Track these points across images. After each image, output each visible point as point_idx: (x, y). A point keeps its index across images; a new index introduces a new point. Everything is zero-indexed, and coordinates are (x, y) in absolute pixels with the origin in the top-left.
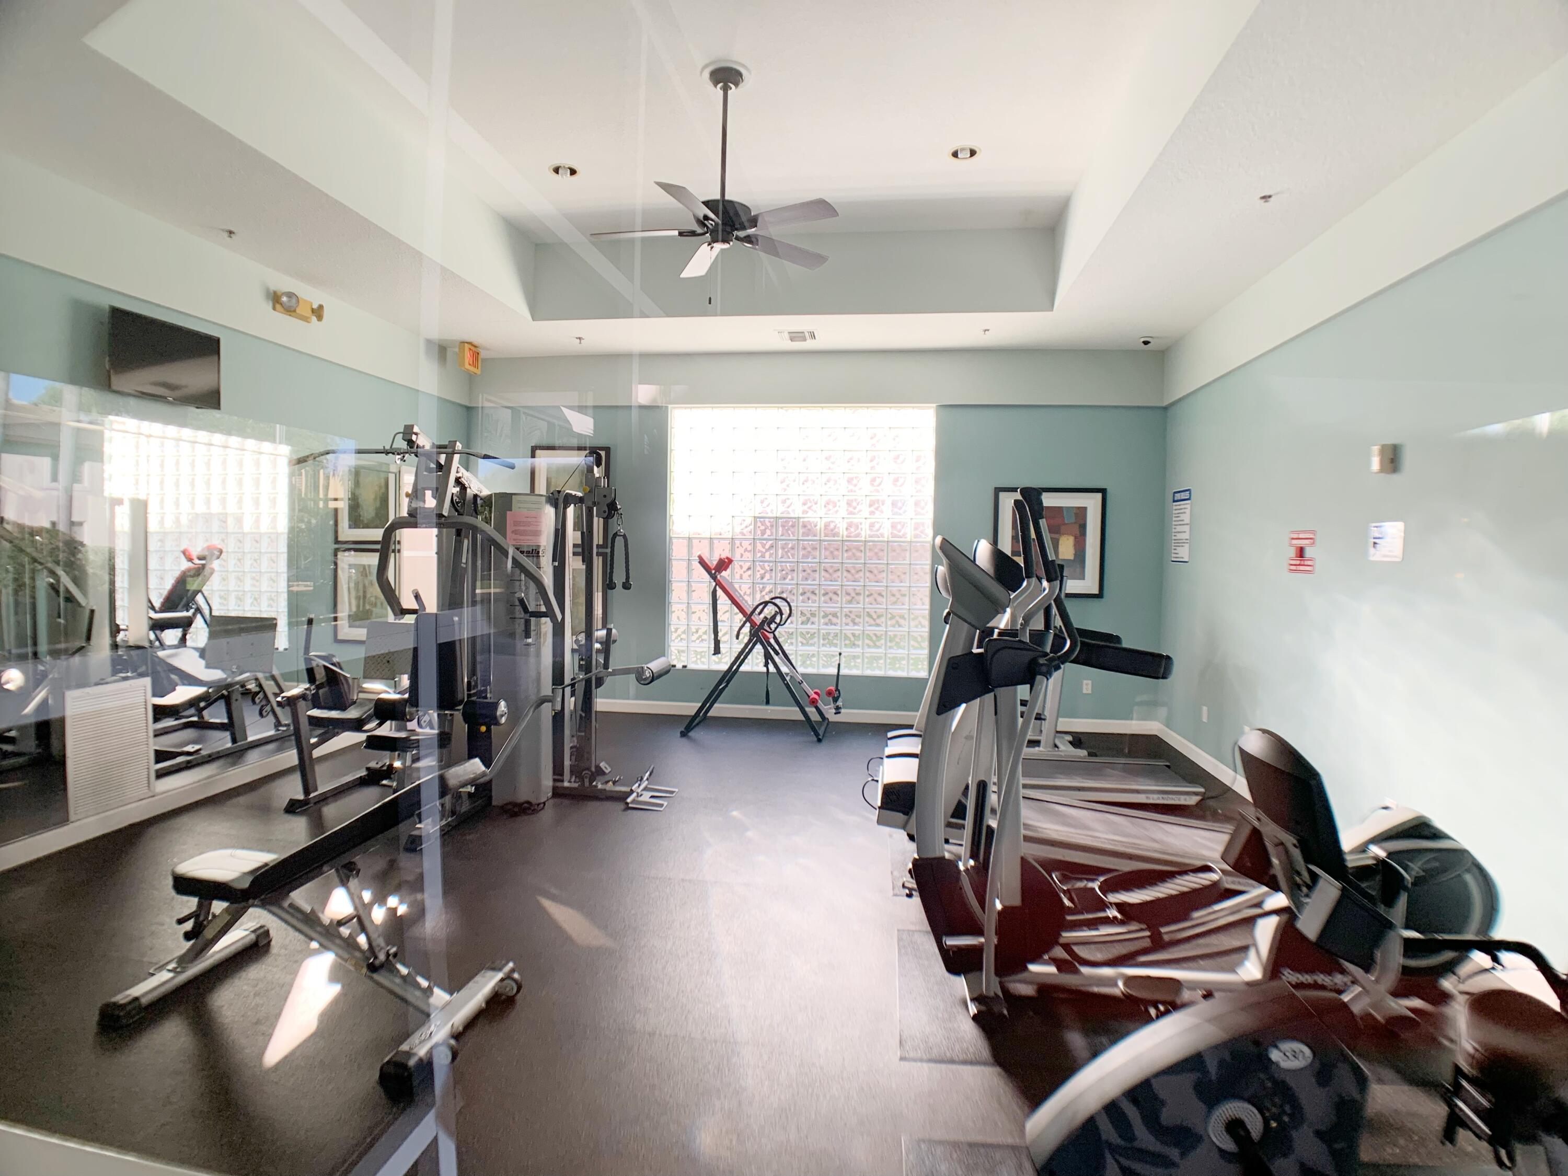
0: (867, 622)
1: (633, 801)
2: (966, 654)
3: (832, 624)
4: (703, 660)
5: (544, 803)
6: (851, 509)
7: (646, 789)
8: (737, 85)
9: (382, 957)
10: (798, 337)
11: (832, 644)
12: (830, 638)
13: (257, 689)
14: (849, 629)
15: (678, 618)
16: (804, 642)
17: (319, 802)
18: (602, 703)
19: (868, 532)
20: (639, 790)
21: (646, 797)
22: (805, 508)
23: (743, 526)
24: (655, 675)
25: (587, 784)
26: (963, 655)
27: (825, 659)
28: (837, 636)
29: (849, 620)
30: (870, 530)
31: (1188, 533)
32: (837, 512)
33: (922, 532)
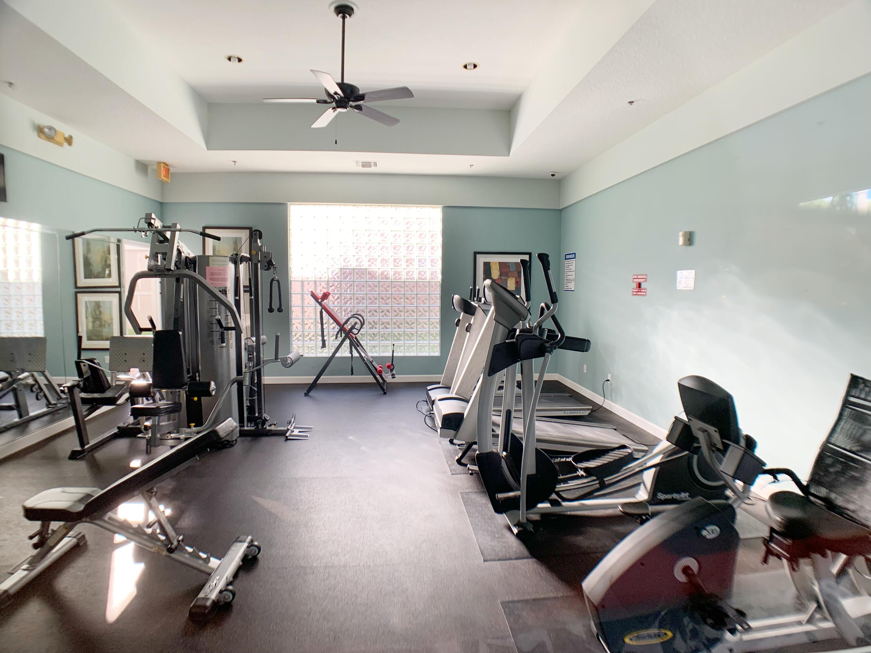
0: (406, 327)
1: (290, 435)
2: (502, 343)
3: (386, 328)
4: (312, 351)
5: (236, 440)
6: (396, 264)
7: (295, 428)
8: (350, 15)
9: (175, 543)
10: (367, 165)
11: (387, 340)
12: (386, 336)
13: (33, 383)
14: (396, 331)
15: (297, 327)
16: (371, 338)
17: (92, 450)
18: (267, 380)
19: (406, 277)
20: (292, 428)
21: (296, 432)
22: (370, 263)
23: (334, 274)
24: (293, 361)
25: (260, 427)
26: (500, 344)
27: (383, 348)
28: (389, 335)
29: (396, 326)
30: (407, 275)
31: (574, 275)
32: (388, 265)
33: (435, 276)
